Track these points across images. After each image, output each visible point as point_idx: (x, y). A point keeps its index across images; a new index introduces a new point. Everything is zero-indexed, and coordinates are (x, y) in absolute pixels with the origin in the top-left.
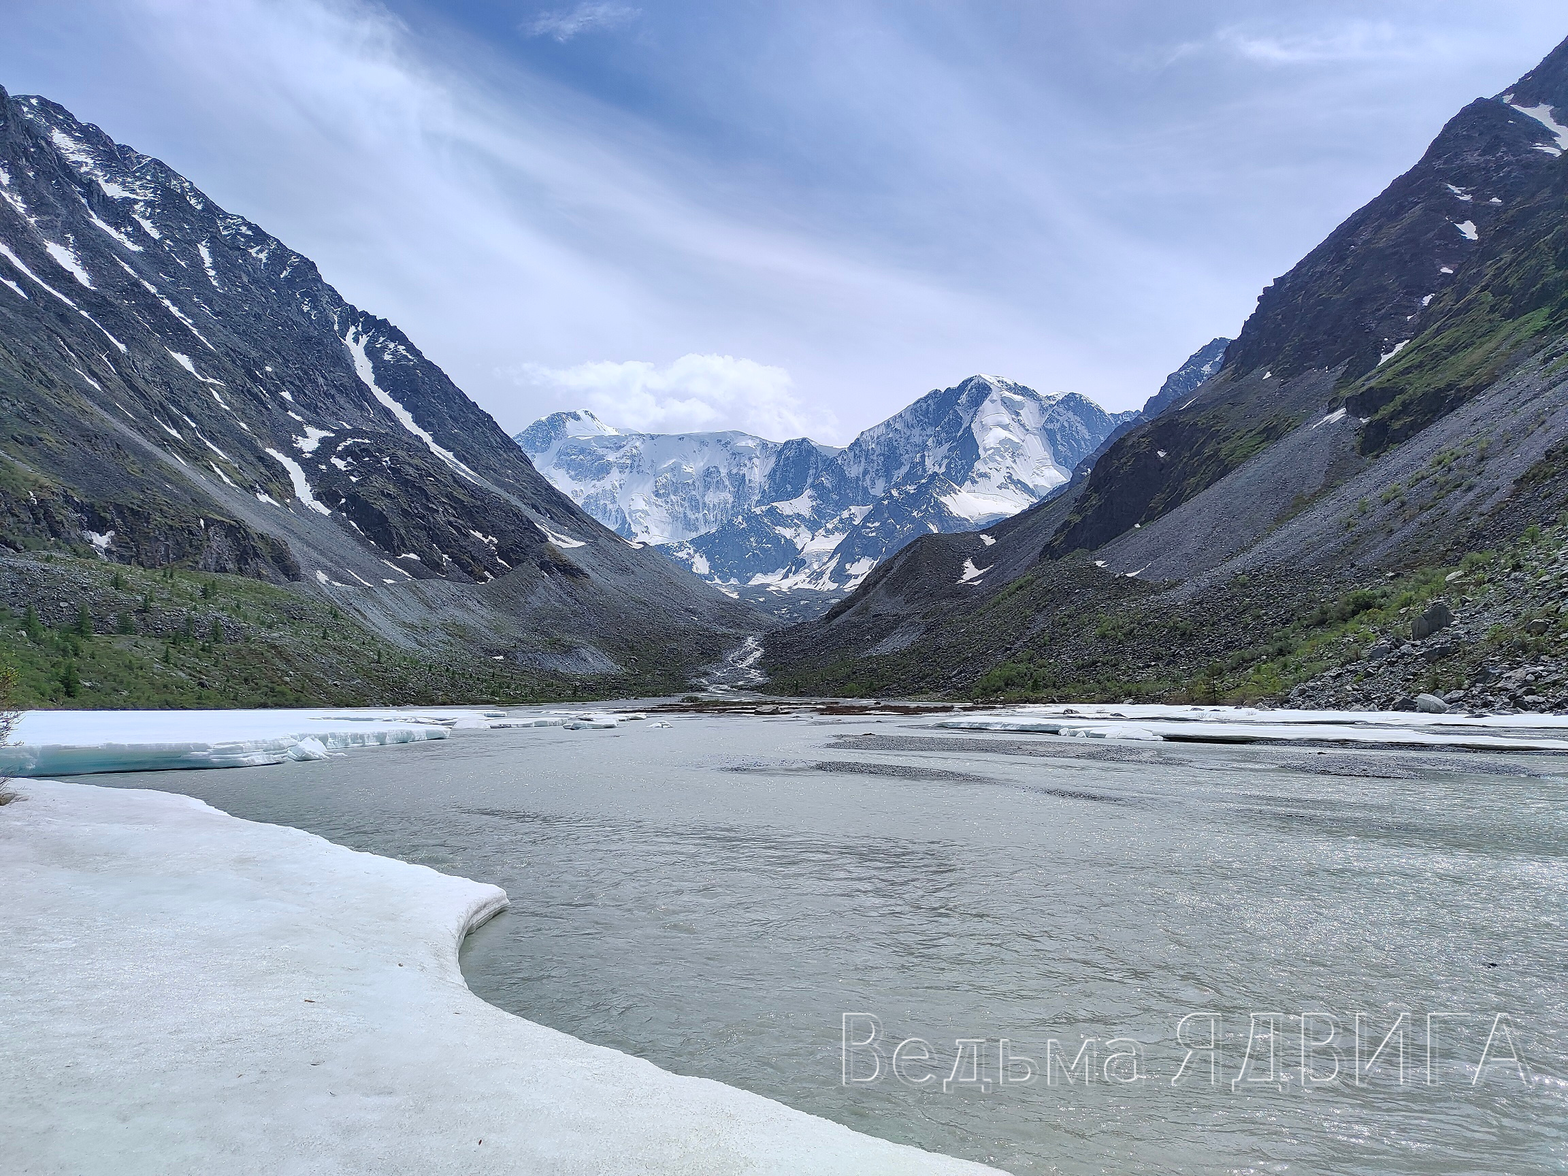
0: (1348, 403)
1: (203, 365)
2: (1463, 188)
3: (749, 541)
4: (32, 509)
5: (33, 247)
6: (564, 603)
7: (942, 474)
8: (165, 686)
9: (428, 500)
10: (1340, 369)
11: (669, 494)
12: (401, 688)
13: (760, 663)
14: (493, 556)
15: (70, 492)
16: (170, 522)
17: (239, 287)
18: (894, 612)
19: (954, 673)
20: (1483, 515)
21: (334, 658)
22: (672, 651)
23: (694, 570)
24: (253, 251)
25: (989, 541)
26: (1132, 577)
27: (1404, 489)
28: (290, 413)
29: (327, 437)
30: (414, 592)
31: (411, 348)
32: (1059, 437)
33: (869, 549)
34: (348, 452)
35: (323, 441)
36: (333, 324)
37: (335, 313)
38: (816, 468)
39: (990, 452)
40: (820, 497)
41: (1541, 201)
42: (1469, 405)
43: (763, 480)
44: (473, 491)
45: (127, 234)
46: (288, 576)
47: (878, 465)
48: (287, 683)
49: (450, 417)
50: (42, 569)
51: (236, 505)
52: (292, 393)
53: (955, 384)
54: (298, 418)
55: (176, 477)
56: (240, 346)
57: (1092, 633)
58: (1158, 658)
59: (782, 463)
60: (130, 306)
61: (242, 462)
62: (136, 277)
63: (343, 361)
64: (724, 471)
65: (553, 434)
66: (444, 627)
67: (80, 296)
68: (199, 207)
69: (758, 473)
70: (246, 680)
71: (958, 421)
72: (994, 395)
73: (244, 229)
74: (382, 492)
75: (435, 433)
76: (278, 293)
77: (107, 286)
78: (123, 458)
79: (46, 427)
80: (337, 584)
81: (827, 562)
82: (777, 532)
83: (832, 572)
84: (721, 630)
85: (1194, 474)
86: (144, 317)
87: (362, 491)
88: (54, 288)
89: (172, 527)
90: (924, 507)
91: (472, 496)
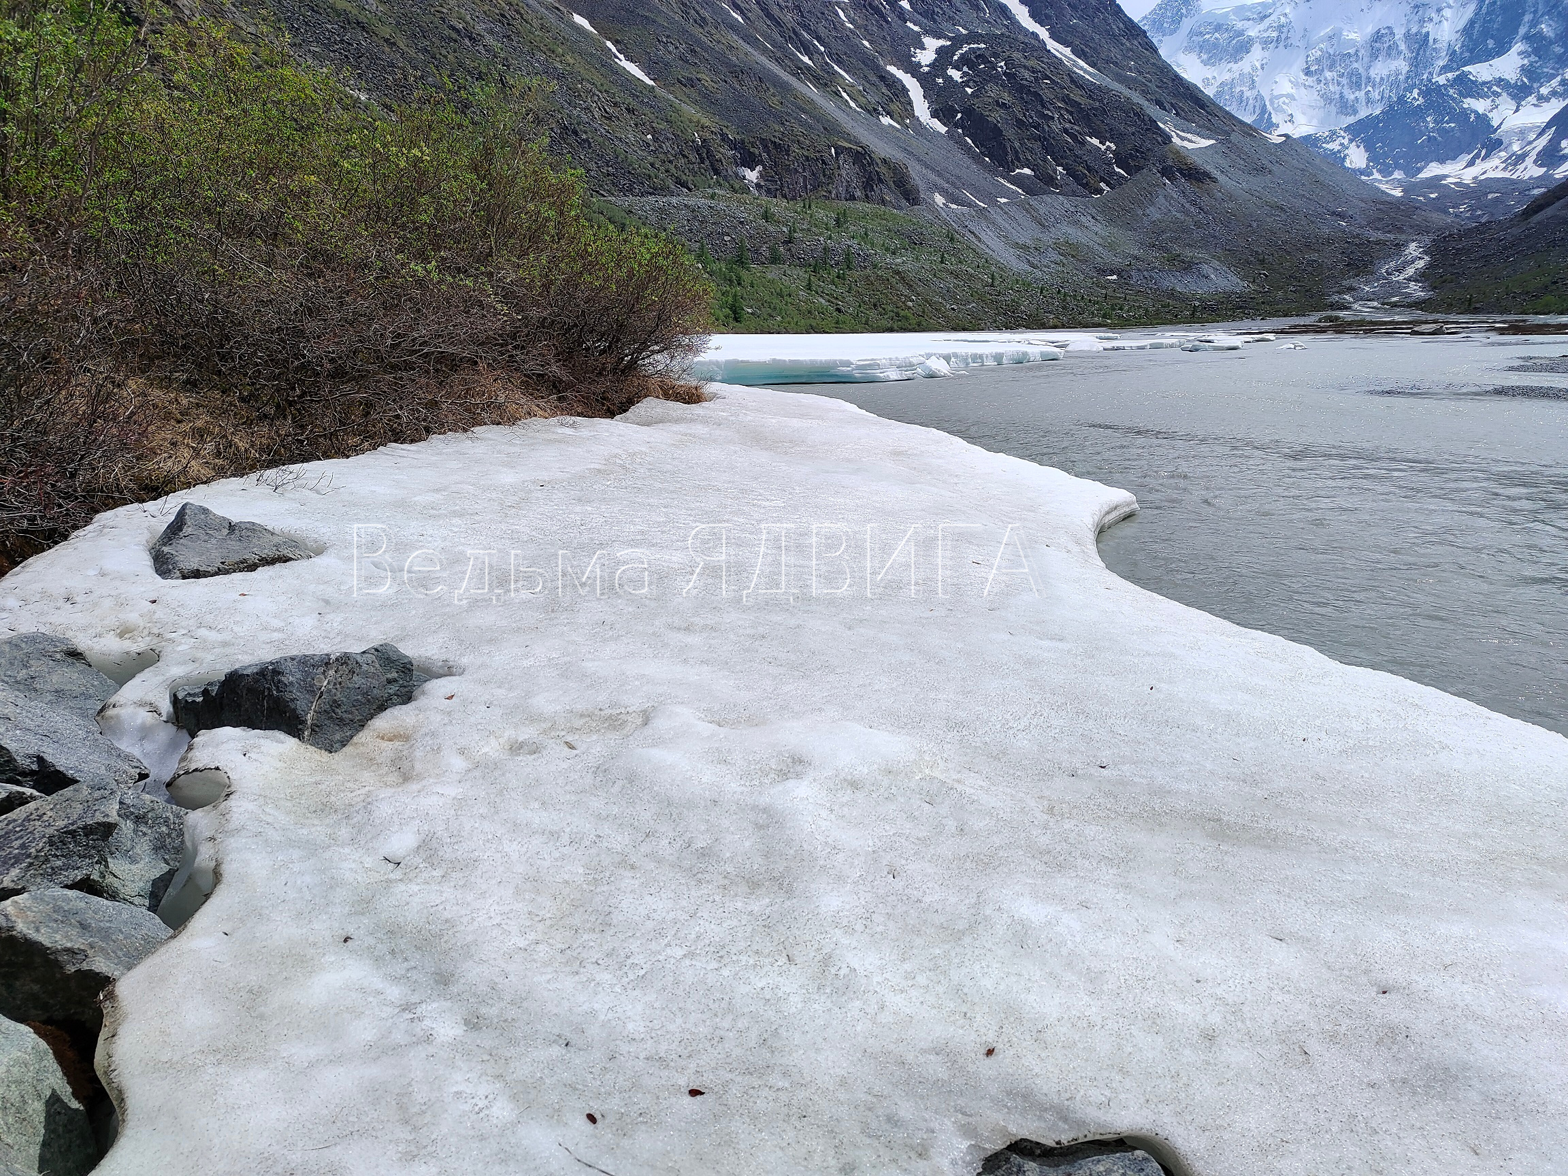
3: (1425, 121)
4: (697, 150)
6: (1186, 213)
8: (809, 312)
9: (1044, 106)
11: (1323, 71)
12: (1014, 312)
13: (1423, 275)
14: (1110, 164)
15: (725, 130)
16: (806, 153)
21: (951, 282)
22: (1311, 263)
23: (1347, 164)
28: (908, 24)
29: (944, 46)
30: (1027, 210)
34: (964, 60)
35: (939, 51)
38: (1535, 12)
40: (1536, 51)
43: (1454, 37)
44: (1091, 91)
46: (908, 200)
48: (910, 308)
50: (709, 206)
51: (861, 130)
52: (911, 2)
54: (916, 28)
55: (808, 107)
59: (1484, 11)
61: (866, 84)
64: (1399, 33)
65: (1184, 11)
66: (1057, 247)
69: (1447, 29)
70: (875, 305)
74: (998, 103)
75: (1052, 26)
78: (765, 91)
79: (702, 67)
80: (954, 206)
81: (1534, 140)
82: (1465, 106)
83: (1540, 152)
84: (1375, 235)
87: (977, 103)
89: (808, 158)
91: (1091, 96)
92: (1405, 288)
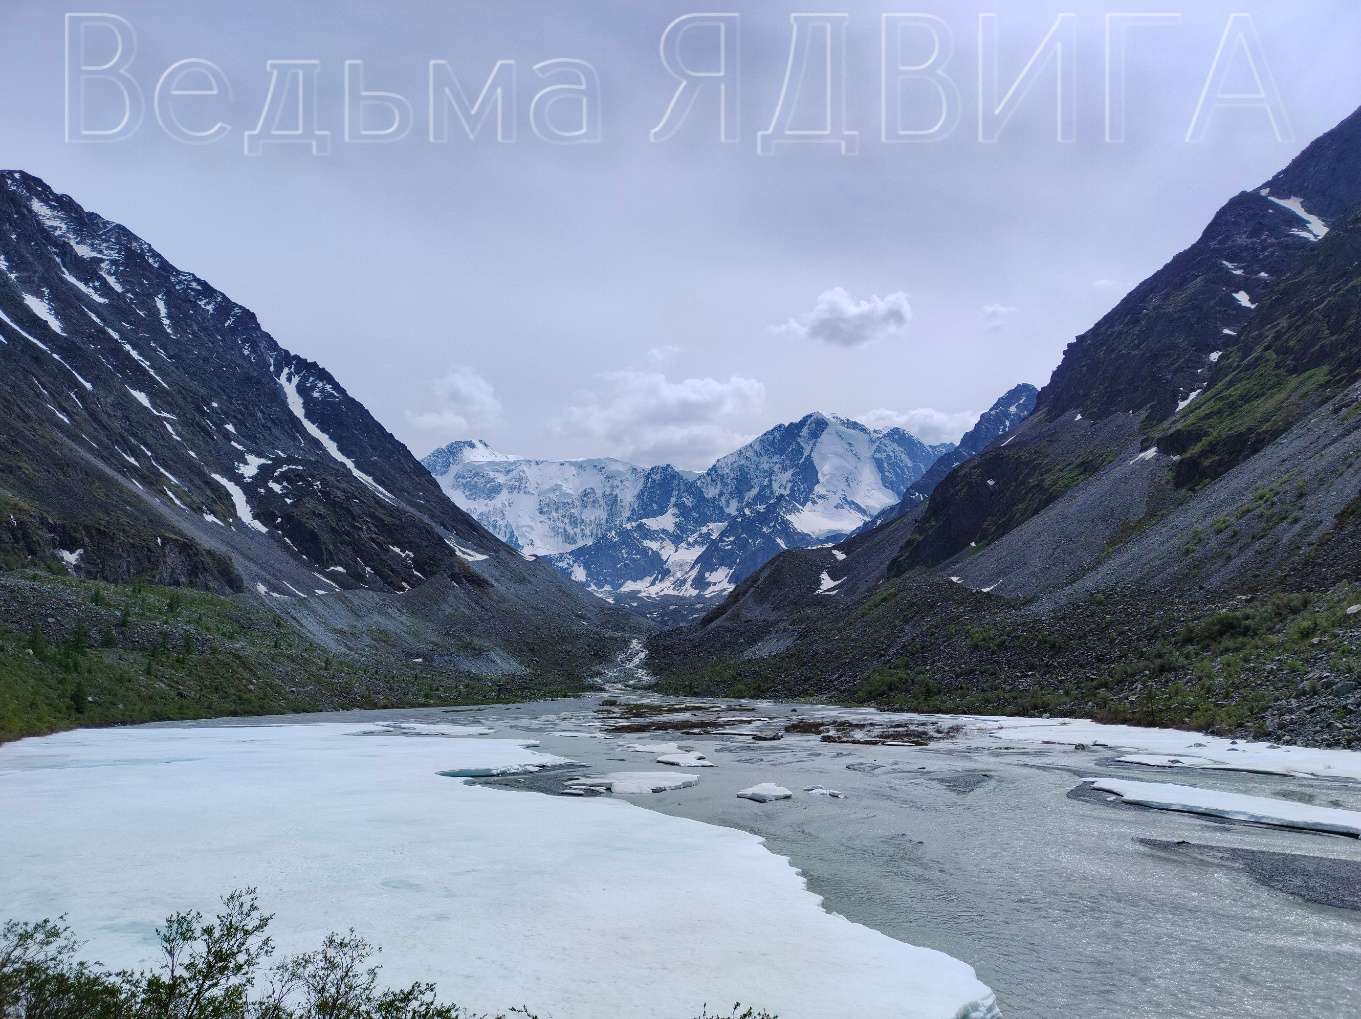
0: (1159, 443)
1: (158, 401)
2: (1236, 264)
3: (621, 552)
4: (12, 530)
5: (13, 299)
6: (472, 610)
7: (788, 495)
9: (354, 519)
10: (1144, 414)
11: (551, 512)
12: (348, 693)
13: (646, 664)
14: (410, 568)
15: (45, 515)
16: (132, 541)
17: (190, 334)
18: (762, 618)
19: (835, 677)
20: (1312, 544)
21: (289, 666)
22: (568, 652)
23: (573, 578)
24: (202, 303)
25: (840, 556)
26: (988, 593)
27: (1233, 520)
28: (233, 443)
29: (265, 464)
30: (343, 602)
31: (336, 386)
32: (886, 465)
33: (726, 559)
34: (283, 477)
35: (261, 467)
36: (270, 365)
37: (271, 357)
38: (679, 490)
39: (827, 477)
40: (682, 514)
41: (1308, 276)
42: (1273, 447)
43: (633, 500)
44: (391, 512)
45: (94, 288)
46: (231, 587)
47: (732, 487)
48: (251, 691)
49: (370, 446)
50: (31, 588)
51: (186, 524)
52: (235, 426)
53: (797, 420)
54: (240, 447)
55: (134, 500)
56: (191, 384)
57: (964, 644)
58: (1032, 668)
59: (649, 486)
60: (96, 350)
61: (191, 486)
62: (102, 325)
63: (279, 397)
64: (599, 493)
65: (451, 460)
66: (370, 633)
67: (52, 341)
68: (156, 265)
69: (628, 495)
70: (216, 689)
71: (800, 450)
72: (830, 430)
73: (194, 285)
74: (314, 513)
75: (357, 460)
76: (223, 340)
77: (76, 333)
78: (91, 484)
79: (24, 457)
80: (275, 595)
81: (689, 571)
82: (645, 545)
83: (693, 580)
84: (609, 633)
85: (1022, 501)
86: (108, 360)
87: (296, 512)
88: (30, 334)
89: (133, 546)
90: (772, 524)
91: (391, 516)
92: (636, 673)
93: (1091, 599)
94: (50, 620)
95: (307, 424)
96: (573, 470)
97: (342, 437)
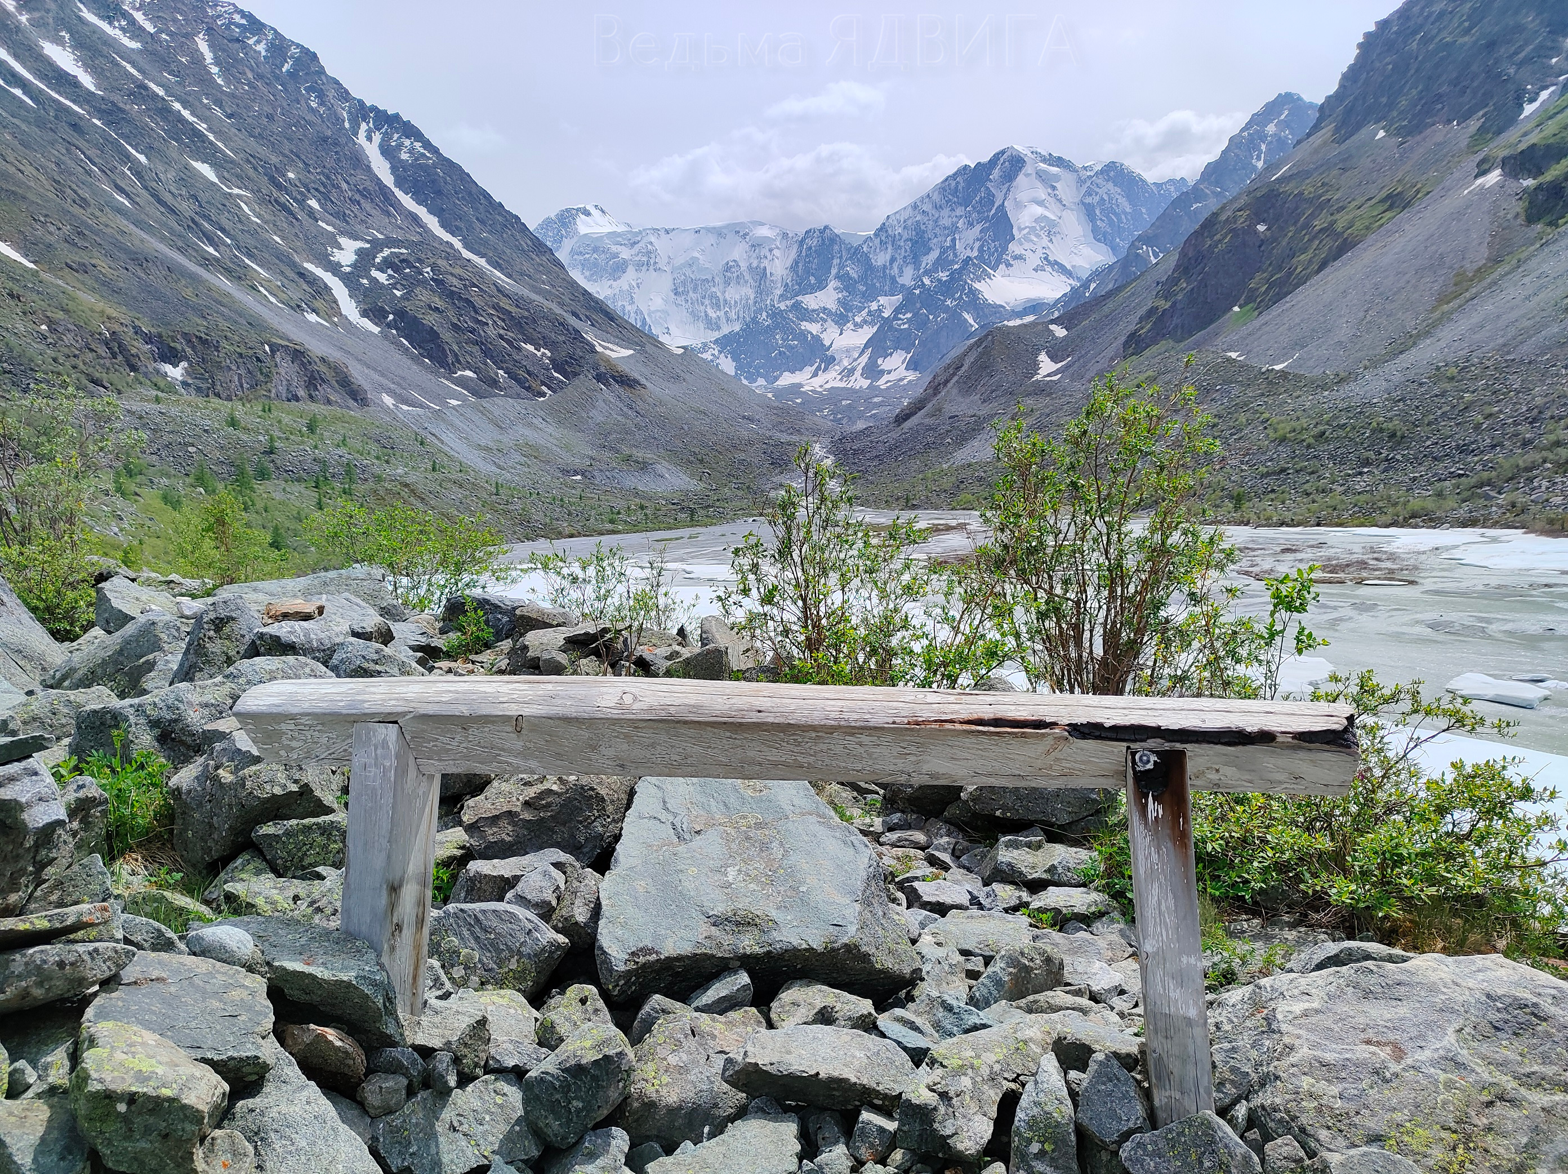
0: (1504, 163)
1: (226, 174)
3: (774, 338)
4: (106, 343)
5: (30, 49)
6: (625, 416)
7: (975, 258)
9: (476, 312)
10: (1474, 124)
11: (688, 292)
14: (548, 370)
15: (137, 322)
16: (237, 349)
17: (245, 84)
18: (971, 412)
22: (741, 462)
23: (720, 371)
24: (251, 42)
25: (1060, 332)
26: (1282, 370)
28: (320, 223)
29: (363, 248)
30: (481, 413)
31: (427, 144)
32: (1098, 212)
33: (902, 341)
34: (387, 264)
35: (359, 252)
36: (344, 122)
37: (344, 109)
38: (841, 258)
39: (1025, 232)
40: (846, 288)
43: (785, 272)
44: (518, 301)
45: (122, 29)
46: (356, 400)
47: (906, 251)
49: (477, 219)
51: (289, 327)
52: (319, 201)
53: (985, 159)
54: (330, 228)
55: (222, 300)
56: (260, 150)
59: (804, 253)
60: (140, 112)
61: (284, 280)
62: (141, 78)
63: (359, 161)
64: (743, 265)
65: (564, 232)
66: (518, 448)
67: (88, 102)
69: (780, 267)
71: (990, 198)
72: (1028, 169)
73: (237, 18)
74: (430, 307)
75: (464, 238)
76: (285, 90)
77: (113, 89)
78: (175, 281)
79: (95, 253)
80: (405, 407)
81: (858, 357)
82: (803, 328)
83: (863, 368)
84: (784, 438)
85: (1304, 251)
86: (157, 124)
87: (409, 306)
88: (61, 95)
89: (241, 355)
90: (957, 295)
91: (517, 306)
93: (1438, 374)
94: (190, 449)
95: (399, 194)
96: (712, 239)
97: (443, 210)
